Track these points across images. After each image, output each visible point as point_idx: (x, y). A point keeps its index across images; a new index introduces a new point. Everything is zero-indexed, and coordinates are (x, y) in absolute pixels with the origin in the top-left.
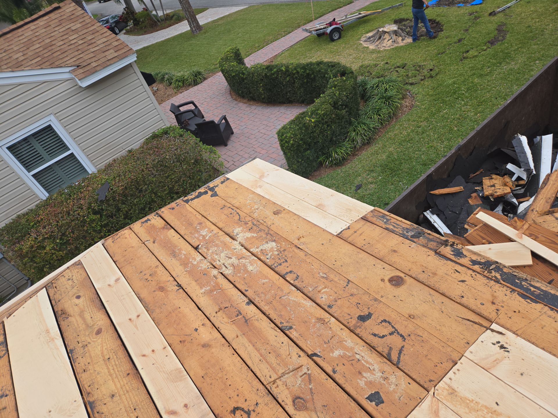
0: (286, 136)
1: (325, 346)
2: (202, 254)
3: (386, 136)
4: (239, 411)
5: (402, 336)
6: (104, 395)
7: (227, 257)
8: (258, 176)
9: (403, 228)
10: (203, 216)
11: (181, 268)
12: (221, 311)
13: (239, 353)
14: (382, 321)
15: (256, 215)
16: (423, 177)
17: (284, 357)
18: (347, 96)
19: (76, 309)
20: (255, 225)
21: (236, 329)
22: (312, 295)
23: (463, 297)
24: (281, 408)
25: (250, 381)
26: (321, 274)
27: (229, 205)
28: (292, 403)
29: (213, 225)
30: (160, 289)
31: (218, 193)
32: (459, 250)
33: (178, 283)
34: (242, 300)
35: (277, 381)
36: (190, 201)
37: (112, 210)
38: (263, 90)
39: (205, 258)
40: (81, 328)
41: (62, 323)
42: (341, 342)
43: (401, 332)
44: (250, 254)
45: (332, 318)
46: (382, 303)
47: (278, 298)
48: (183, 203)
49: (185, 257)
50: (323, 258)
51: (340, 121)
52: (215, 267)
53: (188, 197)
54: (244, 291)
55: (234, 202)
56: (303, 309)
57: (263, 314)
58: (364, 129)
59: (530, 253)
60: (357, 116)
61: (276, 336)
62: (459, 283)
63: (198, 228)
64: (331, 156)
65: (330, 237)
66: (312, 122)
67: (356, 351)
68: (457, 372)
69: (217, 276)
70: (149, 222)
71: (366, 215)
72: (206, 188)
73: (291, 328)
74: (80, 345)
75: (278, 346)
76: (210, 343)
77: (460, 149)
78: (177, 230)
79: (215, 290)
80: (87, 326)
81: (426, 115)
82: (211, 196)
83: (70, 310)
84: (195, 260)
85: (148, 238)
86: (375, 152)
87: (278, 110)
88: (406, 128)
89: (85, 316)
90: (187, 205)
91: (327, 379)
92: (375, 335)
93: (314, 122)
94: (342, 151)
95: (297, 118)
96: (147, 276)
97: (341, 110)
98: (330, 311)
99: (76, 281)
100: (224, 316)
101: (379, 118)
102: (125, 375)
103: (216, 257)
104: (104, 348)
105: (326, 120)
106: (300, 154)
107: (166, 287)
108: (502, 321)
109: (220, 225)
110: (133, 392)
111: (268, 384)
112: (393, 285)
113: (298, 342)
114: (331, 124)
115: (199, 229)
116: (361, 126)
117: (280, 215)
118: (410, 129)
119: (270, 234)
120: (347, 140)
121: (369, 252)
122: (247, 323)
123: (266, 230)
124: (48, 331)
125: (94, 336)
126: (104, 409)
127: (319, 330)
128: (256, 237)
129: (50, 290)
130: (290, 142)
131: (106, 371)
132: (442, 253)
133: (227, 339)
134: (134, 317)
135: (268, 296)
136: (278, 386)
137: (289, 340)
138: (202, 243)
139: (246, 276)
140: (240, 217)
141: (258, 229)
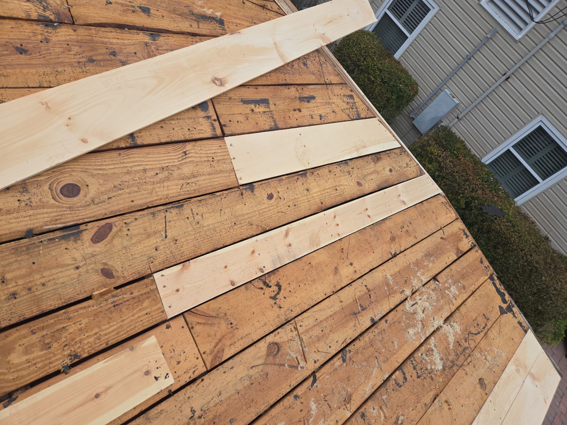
1: (322, 395)
2: (429, 283)
4: (278, 290)
6: (310, 184)
7: (425, 309)
8: (533, 371)
10: (474, 292)
11: (414, 260)
12: (367, 291)
13: (326, 300)
15: (477, 354)
17: (317, 345)
19: (381, 168)
20: (464, 350)
21: (348, 302)
22: (377, 397)
24: (273, 329)
25: (300, 305)
26: (401, 418)
27: (489, 325)
28: (275, 341)
29: (463, 301)
30: (393, 237)
31: (505, 315)
33: (398, 255)
34: (376, 314)
35: (296, 332)
36: (491, 282)
37: (471, 219)
39: (423, 286)
40: (364, 171)
41: (370, 157)
42: (324, 416)
44: (427, 335)
45: (350, 414)
47: (377, 354)
48: (489, 273)
49: (426, 266)
52: (413, 294)
53: (497, 281)
54: (386, 318)
55: (494, 332)
56: (362, 381)
57: (360, 333)
61: (337, 342)
63: (459, 284)
69: (403, 293)
70: (465, 236)
72: (511, 302)
73: (344, 361)
74: (350, 170)
75: (328, 342)
76: (338, 274)
78: (456, 262)
79: (389, 289)
80: (366, 176)
82: (500, 307)
83: (380, 164)
84: (422, 275)
85: (446, 234)
89: (374, 175)
90: (487, 278)
91: (290, 386)
96: (406, 228)
98: (358, 415)
99: (405, 169)
100: (362, 293)
102: (322, 201)
103: (425, 297)
104: (345, 187)
107: (394, 243)
109: (463, 309)
110: (308, 205)
111: (295, 322)
113: (329, 364)
115: (458, 284)
117: (478, 386)
119: (452, 367)
122: (353, 314)
123: (459, 363)
124: (364, 147)
125: (356, 180)
126: (299, 183)
127: (339, 393)
128: (449, 348)
129: (399, 150)
131: (327, 187)
133: (340, 291)
134: (369, 212)
135: (379, 345)
136: (292, 331)
137: (332, 355)
138: (440, 285)
139: (403, 324)
140: (474, 334)
141: (459, 352)
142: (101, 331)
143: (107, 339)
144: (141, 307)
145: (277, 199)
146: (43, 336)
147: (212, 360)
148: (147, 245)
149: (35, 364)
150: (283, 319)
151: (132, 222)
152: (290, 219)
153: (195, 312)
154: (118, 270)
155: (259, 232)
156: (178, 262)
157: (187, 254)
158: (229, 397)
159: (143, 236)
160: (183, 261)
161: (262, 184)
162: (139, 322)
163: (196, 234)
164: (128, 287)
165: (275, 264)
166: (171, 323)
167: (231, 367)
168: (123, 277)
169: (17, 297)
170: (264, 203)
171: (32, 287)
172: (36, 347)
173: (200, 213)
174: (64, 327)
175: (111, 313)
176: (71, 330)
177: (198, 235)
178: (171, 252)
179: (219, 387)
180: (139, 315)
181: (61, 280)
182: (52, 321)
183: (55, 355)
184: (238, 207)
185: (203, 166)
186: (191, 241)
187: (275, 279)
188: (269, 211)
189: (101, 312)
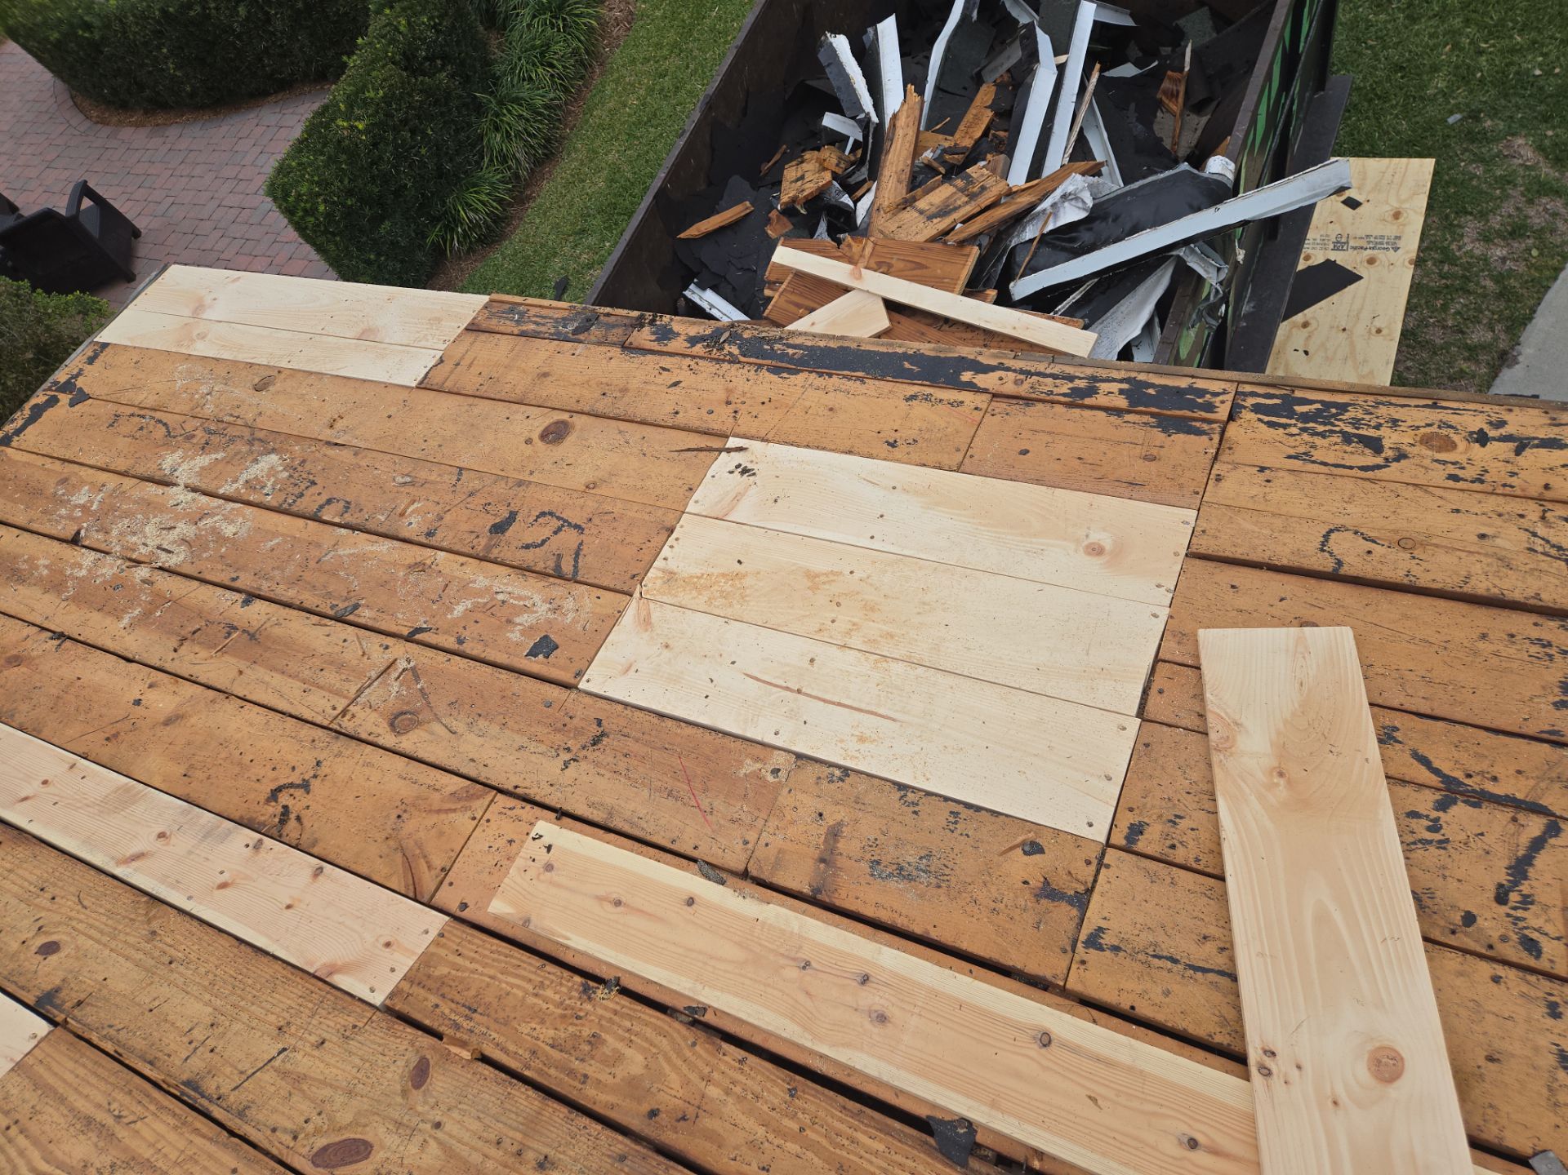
0: (299, 195)
1: (434, 607)
2: (95, 546)
3: (587, 121)
4: (285, 791)
5: (577, 527)
7: (163, 529)
8: (187, 312)
9: (556, 320)
10: (64, 460)
11: (49, 597)
12: (186, 644)
13: (254, 699)
14: (538, 517)
15: (209, 409)
16: (648, 199)
17: (354, 662)
18: (433, 27)
20: (215, 433)
21: (233, 660)
22: (387, 527)
23: (677, 413)
24: (368, 746)
25: (293, 734)
26: (400, 479)
27: (130, 410)
28: (388, 729)
29: (100, 472)
30: (10, 662)
31: (86, 390)
32: (665, 326)
33: (55, 632)
34: (229, 603)
35: (351, 707)
36: (16, 438)
38: (178, 67)
39: (107, 553)
42: (465, 588)
43: (573, 521)
44: (221, 501)
45: (439, 553)
46: (533, 485)
47: (312, 564)
49: (50, 570)
50: (397, 445)
51: (444, 109)
52: (140, 563)
53: (6, 429)
54: (228, 583)
55: (139, 397)
56: (374, 563)
57: (288, 609)
58: (520, 116)
59: (881, 305)
60: (491, 81)
61: (328, 635)
62: (669, 390)
63: (60, 492)
64: (457, 221)
65: (404, 395)
66: (360, 131)
67: (495, 589)
68: (674, 543)
69: (152, 579)
71: (475, 318)
72: (49, 389)
73: (356, 607)
75: (337, 649)
76: (180, 712)
77: (710, 105)
79: (157, 608)
81: (672, 36)
82: (72, 404)
84: (80, 566)
86: (573, 176)
87: (255, 121)
88: (633, 85)
90: (9, 451)
91: (449, 660)
92: (527, 547)
93: (367, 131)
94: (484, 198)
95: (312, 129)
97: (434, 74)
98: (433, 541)
100: (197, 648)
101: (552, 75)
103: (134, 539)
105: (401, 115)
106: (365, 239)
107: (25, 653)
108: (742, 430)
109: (121, 464)
110: (25, 865)
111: (332, 722)
112: (550, 442)
113: (377, 625)
114: (421, 124)
115: (63, 495)
116: (509, 111)
117: (271, 388)
118: (644, 87)
119: (260, 440)
120: (486, 160)
121: (492, 396)
122: (256, 639)
123: (246, 433)
127: (416, 584)
128: (224, 458)
130: (317, 209)
132: (635, 344)
133: (219, 687)
135: (290, 569)
136: (353, 716)
137: (357, 630)
138: (85, 525)
139: (223, 550)
140: (167, 428)
141: (224, 440)
142: (526, 992)
143: (535, 973)
144: (453, 972)
145: (46, 933)
146: (583, 1060)
147: (478, 798)
148: (322, 1065)
149: (629, 1030)
150: (339, 744)
151: (285, 1130)
152: (89, 877)
153: (411, 888)
154: (403, 1063)
155: (165, 907)
156: (328, 988)
157: (300, 986)
158: (519, 731)
159: (305, 1087)
160: (320, 984)
161: (23, 988)
162: (481, 955)
163: (243, 1009)
164: (427, 1022)
165: (229, 832)
166: (454, 907)
167: (472, 764)
168: (413, 1045)
169: (542, 1158)
170: (77, 948)
171: (513, 1155)
172: (604, 1053)
173: (186, 1040)
174: (552, 1046)
175: (488, 1006)
176: (551, 1033)
177: (243, 1003)
178: (312, 1017)
179: (511, 758)
180: (467, 964)
181: (475, 1125)
182: (552, 1071)
183: (601, 1018)
184: (121, 986)
185: (47, 1128)
186: (264, 1004)
187: (263, 811)
188: (91, 926)
189: (496, 1021)
